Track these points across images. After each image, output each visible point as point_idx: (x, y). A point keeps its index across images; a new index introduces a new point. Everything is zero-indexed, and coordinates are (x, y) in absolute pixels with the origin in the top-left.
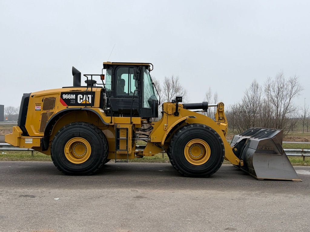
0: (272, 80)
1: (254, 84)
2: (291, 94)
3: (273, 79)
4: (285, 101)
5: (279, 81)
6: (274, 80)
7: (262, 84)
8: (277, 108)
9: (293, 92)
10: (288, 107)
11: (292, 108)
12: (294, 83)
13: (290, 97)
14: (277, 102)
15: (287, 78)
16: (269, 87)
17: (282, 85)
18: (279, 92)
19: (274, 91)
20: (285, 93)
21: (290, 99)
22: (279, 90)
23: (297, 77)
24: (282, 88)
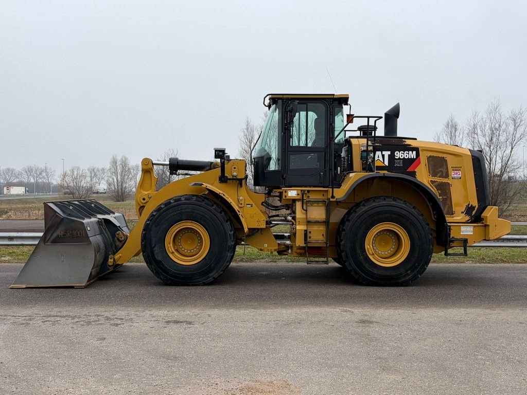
0: (480, 116)
1: (450, 125)
2: (513, 140)
3: (483, 114)
4: (503, 151)
5: (493, 118)
6: (485, 116)
7: (463, 124)
8: (490, 164)
9: (518, 135)
10: (509, 163)
11: (515, 163)
12: (519, 121)
13: (512, 144)
14: (489, 155)
15: (506, 112)
16: (475, 127)
17: (497, 126)
18: (492, 137)
19: (484, 136)
20: (502, 139)
21: (512, 148)
22: (493, 133)
23: (523, 110)
24: (497, 129)
